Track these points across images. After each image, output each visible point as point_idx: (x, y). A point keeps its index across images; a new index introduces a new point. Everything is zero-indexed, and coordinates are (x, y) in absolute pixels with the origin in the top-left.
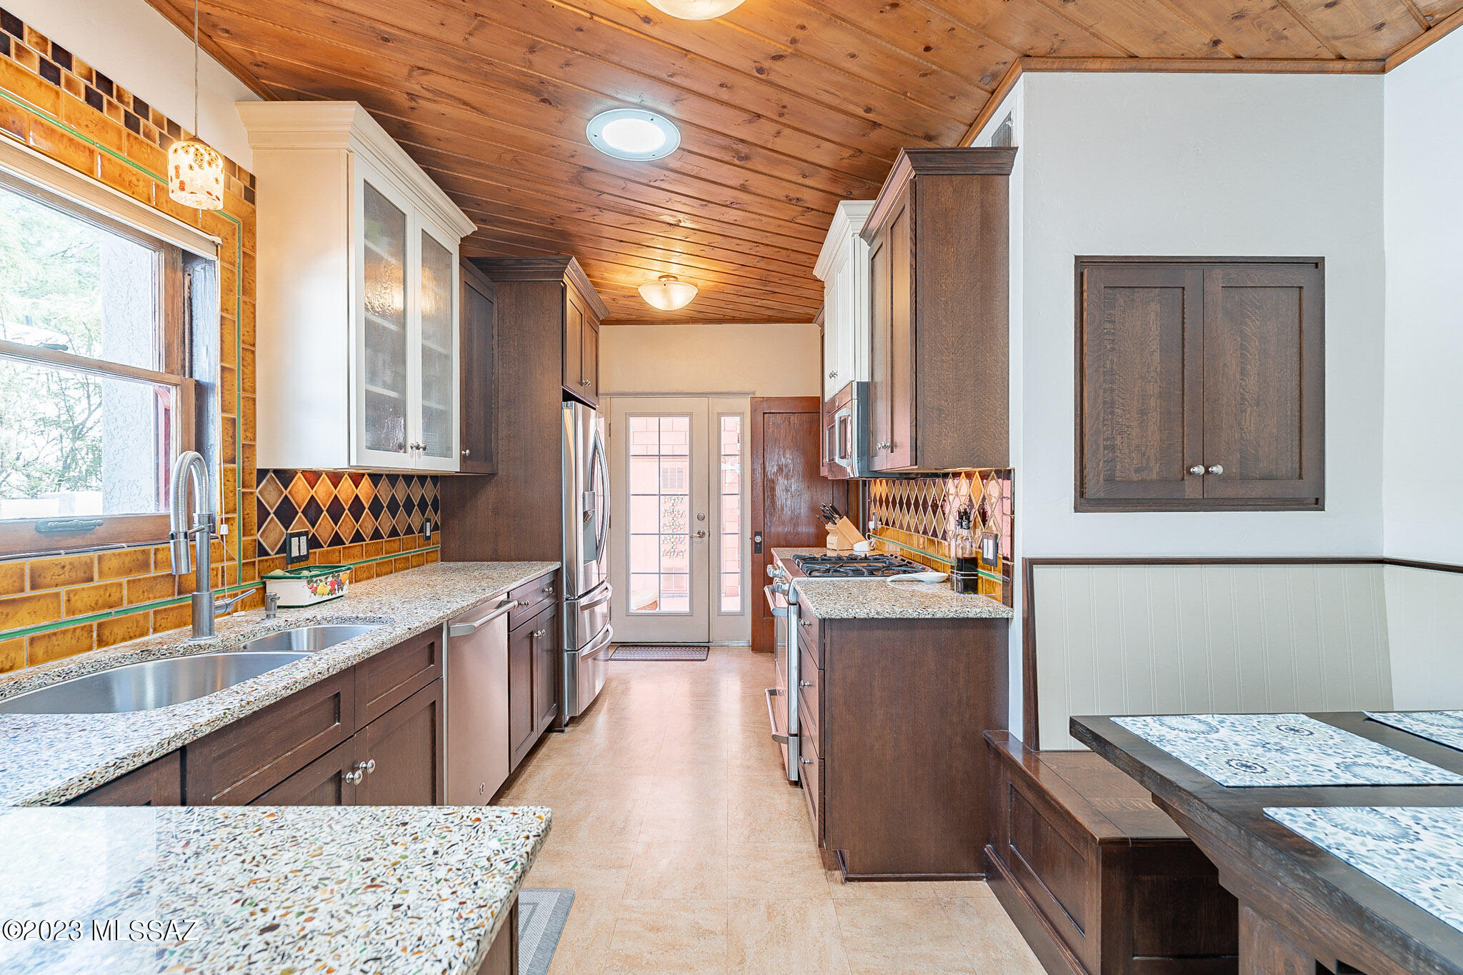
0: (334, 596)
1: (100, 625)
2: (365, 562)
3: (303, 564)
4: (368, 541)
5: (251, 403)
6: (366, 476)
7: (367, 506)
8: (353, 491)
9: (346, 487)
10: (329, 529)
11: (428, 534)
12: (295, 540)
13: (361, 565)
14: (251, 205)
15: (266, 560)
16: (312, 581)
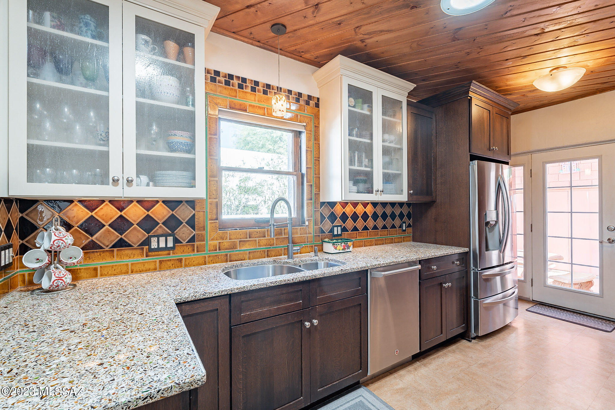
0: (345, 251)
1: (267, 251)
2: (369, 239)
3: (340, 237)
4: (370, 230)
5: (318, 178)
6: (370, 203)
7: (370, 216)
8: (363, 210)
9: (360, 208)
10: (352, 225)
11: (404, 229)
12: (335, 229)
13: (367, 240)
14: (317, 108)
15: (324, 235)
16: (334, 244)
